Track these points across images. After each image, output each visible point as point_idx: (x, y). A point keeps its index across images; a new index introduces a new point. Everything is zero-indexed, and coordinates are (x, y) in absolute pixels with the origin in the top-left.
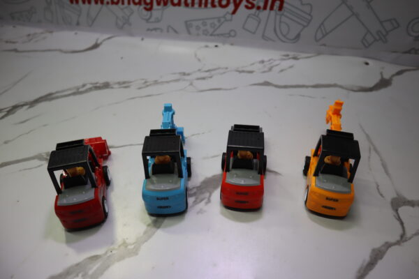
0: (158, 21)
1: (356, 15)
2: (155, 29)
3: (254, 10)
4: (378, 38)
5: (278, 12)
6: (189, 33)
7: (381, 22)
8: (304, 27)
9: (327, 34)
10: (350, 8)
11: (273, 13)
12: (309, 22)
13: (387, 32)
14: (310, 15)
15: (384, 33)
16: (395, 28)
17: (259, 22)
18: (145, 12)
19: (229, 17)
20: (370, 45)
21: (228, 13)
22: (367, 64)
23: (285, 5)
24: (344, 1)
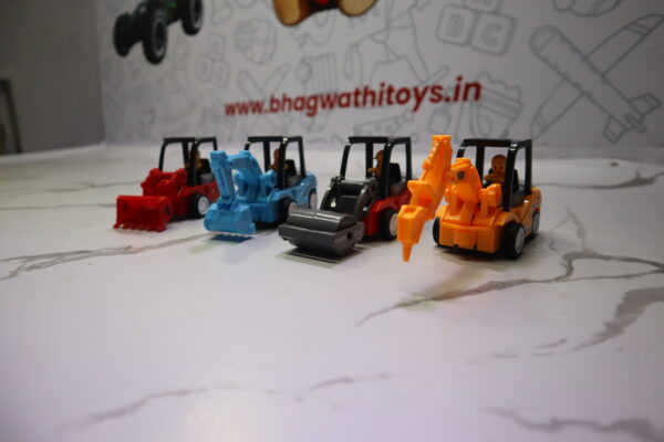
0: (321, 128)
1: (588, 95)
2: (317, 140)
3: (441, 104)
4: (628, 126)
5: (475, 103)
7: (630, 102)
8: (513, 119)
9: (548, 127)
10: (577, 86)
11: (467, 104)
12: (519, 111)
13: (643, 116)
14: (518, 101)
15: (637, 117)
16: (653, 108)
17: (449, 119)
18: (307, 120)
19: (409, 115)
20: (618, 138)
21: (407, 110)
22: (615, 164)
23: (483, 92)
24: (566, 78)
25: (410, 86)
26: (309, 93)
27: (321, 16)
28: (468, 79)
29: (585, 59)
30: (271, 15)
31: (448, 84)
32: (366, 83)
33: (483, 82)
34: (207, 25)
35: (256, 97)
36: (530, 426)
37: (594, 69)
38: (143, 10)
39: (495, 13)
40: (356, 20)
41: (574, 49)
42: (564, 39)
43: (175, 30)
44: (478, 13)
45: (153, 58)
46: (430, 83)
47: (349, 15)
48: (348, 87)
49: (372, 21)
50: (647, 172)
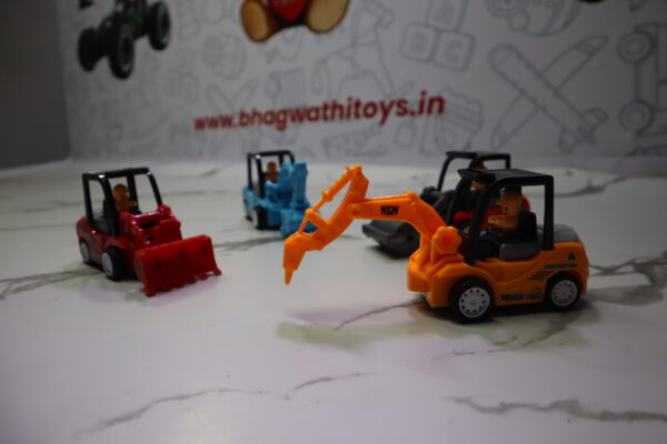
1: (543, 109)
3: (407, 118)
4: (581, 137)
5: (439, 116)
6: (328, 154)
7: (581, 115)
8: (475, 132)
10: (533, 100)
11: (431, 117)
12: (480, 124)
13: (593, 128)
14: (480, 114)
15: (588, 129)
16: (602, 121)
17: (415, 131)
19: (376, 129)
20: (572, 148)
21: (375, 124)
22: (569, 174)
23: (447, 106)
24: (523, 93)
25: (377, 99)
26: (279, 107)
27: (289, 33)
28: (432, 93)
29: (540, 75)
30: (239, 31)
31: (413, 99)
32: (334, 97)
33: (447, 97)
34: (175, 40)
35: (226, 111)
36: (483, 410)
37: (548, 85)
38: (109, 24)
39: (456, 31)
40: (324, 37)
41: (529, 66)
42: (520, 57)
43: (142, 45)
44: (439, 32)
45: (121, 73)
46: (396, 97)
47: (316, 31)
48: (317, 101)
49: (339, 38)
50: (598, 180)
